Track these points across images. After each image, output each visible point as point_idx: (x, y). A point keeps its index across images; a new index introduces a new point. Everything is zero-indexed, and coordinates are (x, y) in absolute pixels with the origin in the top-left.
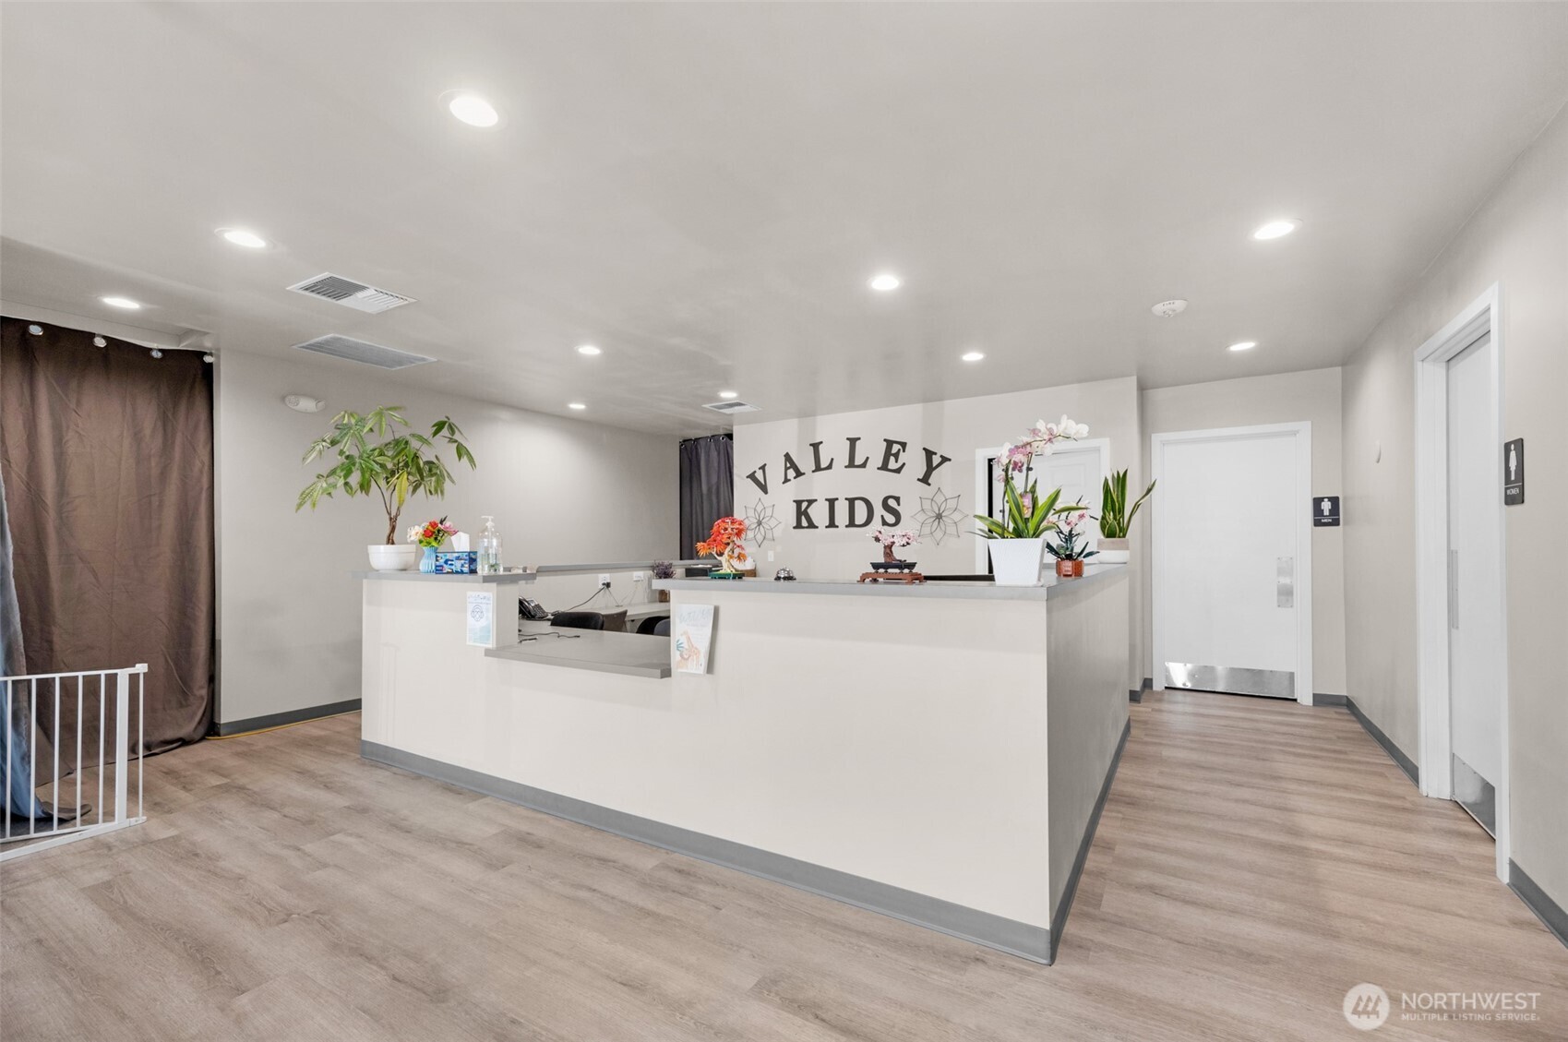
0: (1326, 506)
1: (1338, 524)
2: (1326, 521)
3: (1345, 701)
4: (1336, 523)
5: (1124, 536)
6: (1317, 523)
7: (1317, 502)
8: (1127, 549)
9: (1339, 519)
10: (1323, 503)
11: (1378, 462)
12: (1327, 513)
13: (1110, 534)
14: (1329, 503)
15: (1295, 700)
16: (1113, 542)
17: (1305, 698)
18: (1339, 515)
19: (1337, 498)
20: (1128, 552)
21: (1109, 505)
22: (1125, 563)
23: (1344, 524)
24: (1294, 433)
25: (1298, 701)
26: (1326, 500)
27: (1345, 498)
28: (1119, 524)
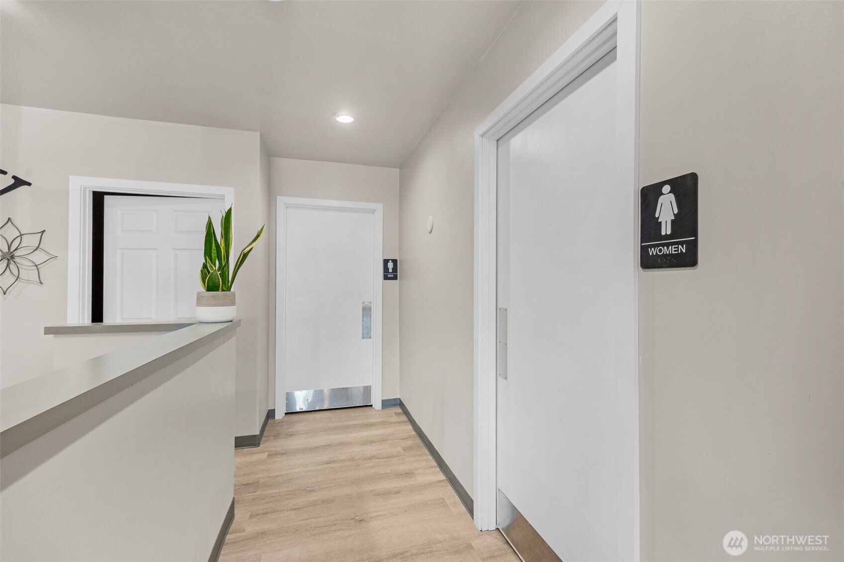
0: (390, 265)
1: (396, 279)
2: (390, 276)
3: (398, 402)
4: (395, 278)
5: (229, 289)
6: (386, 278)
7: (386, 262)
8: (233, 303)
9: (397, 275)
10: (389, 263)
11: (430, 233)
12: (391, 271)
13: (212, 287)
14: (392, 263)
15: (371, 406)
16: (213, 297)
17: (377, 404)
18: (397, 273)
19: (396, 260)
20: (234, 308)
21: (214, 251)
22: (232, 321)
23: (400, 280)
24: (373, 211)
25: (373, 407)
26: (390, 261)
27: (401, 261)
28: (222, 275)
